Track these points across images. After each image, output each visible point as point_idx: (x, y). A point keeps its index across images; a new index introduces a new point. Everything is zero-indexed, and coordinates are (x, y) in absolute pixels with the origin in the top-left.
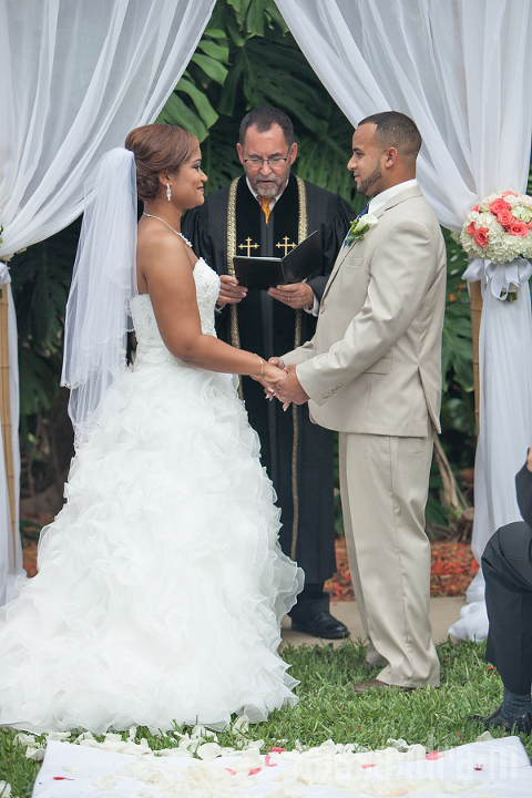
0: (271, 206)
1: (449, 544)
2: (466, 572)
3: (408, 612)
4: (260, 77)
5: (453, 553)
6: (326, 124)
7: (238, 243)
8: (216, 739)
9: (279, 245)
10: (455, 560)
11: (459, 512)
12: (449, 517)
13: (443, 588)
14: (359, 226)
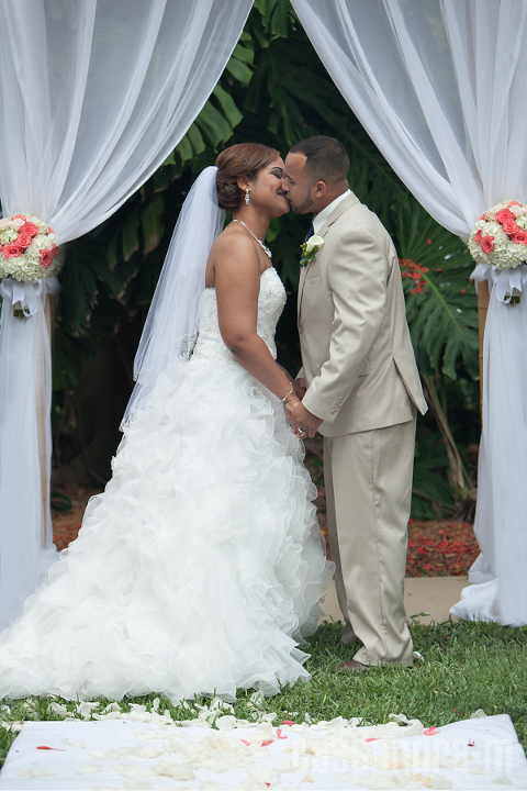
1: (454, 523)
2: (469, 552)
3: (384, 597)
4: (283, 74)
5: (458, 532)
8: (232, 711)
10: (459, 539)
11: (465, 492)
12: (455, 496)
13: (447, 567)
14: (309, 248)
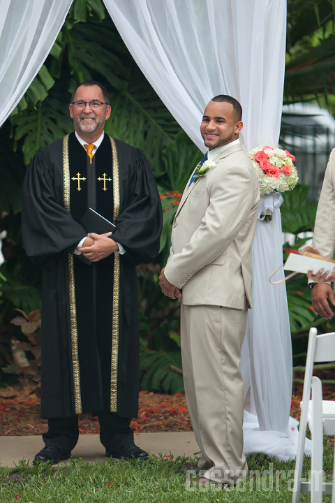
0: (94, 152)
4: (78, 48)
6: (127, 84)
7: (71, 177)
9: (99, 179)
14: (203, 168)
